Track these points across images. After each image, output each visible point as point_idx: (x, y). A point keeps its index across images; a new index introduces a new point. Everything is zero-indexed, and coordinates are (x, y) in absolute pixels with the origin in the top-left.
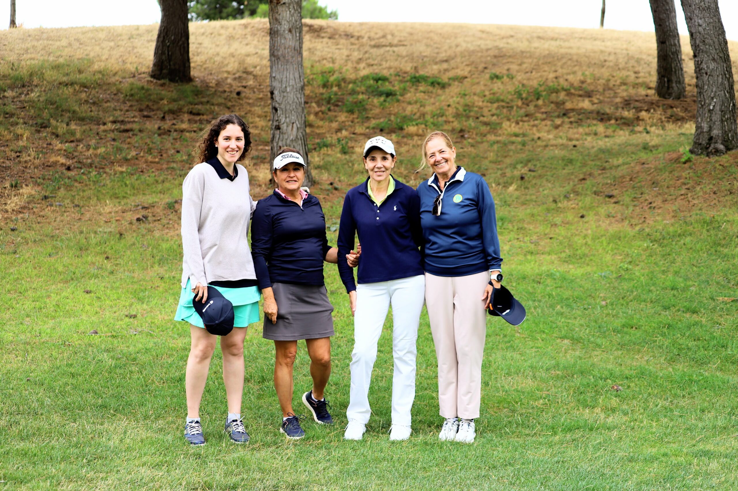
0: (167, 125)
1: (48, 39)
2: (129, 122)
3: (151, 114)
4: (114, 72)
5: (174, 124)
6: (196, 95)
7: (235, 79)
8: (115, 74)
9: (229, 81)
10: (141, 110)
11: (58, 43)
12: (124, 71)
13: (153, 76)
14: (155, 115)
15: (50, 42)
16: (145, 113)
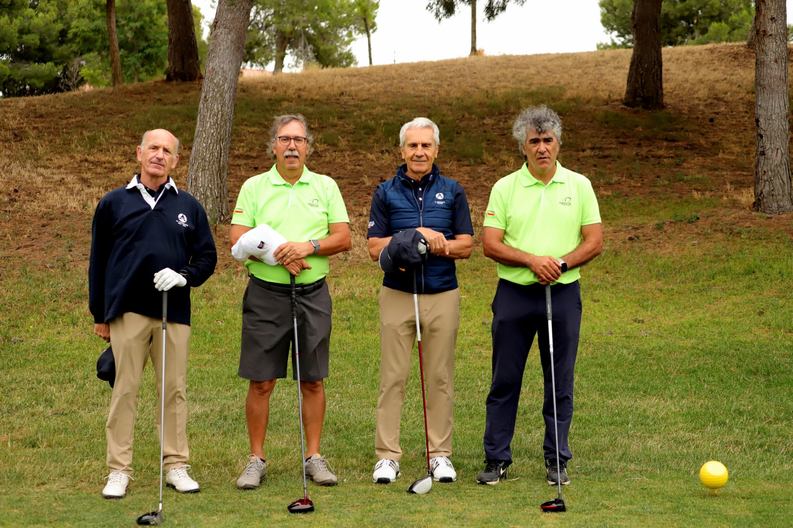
0: (644, 151)
1: (515, 67)
2: (607, 149)
3: (628, 140)
4: (587, 99)
5: (650, 151)
6: (670, 122)
7: (706, 105)
8: (588, 102)
9: (701, 107)
10: (617, 137)
11: (526, 71)
12: (596, 98)
13: (626, 104)
14: (631, 141)
15: (519, 70)
16: (622, 140)
